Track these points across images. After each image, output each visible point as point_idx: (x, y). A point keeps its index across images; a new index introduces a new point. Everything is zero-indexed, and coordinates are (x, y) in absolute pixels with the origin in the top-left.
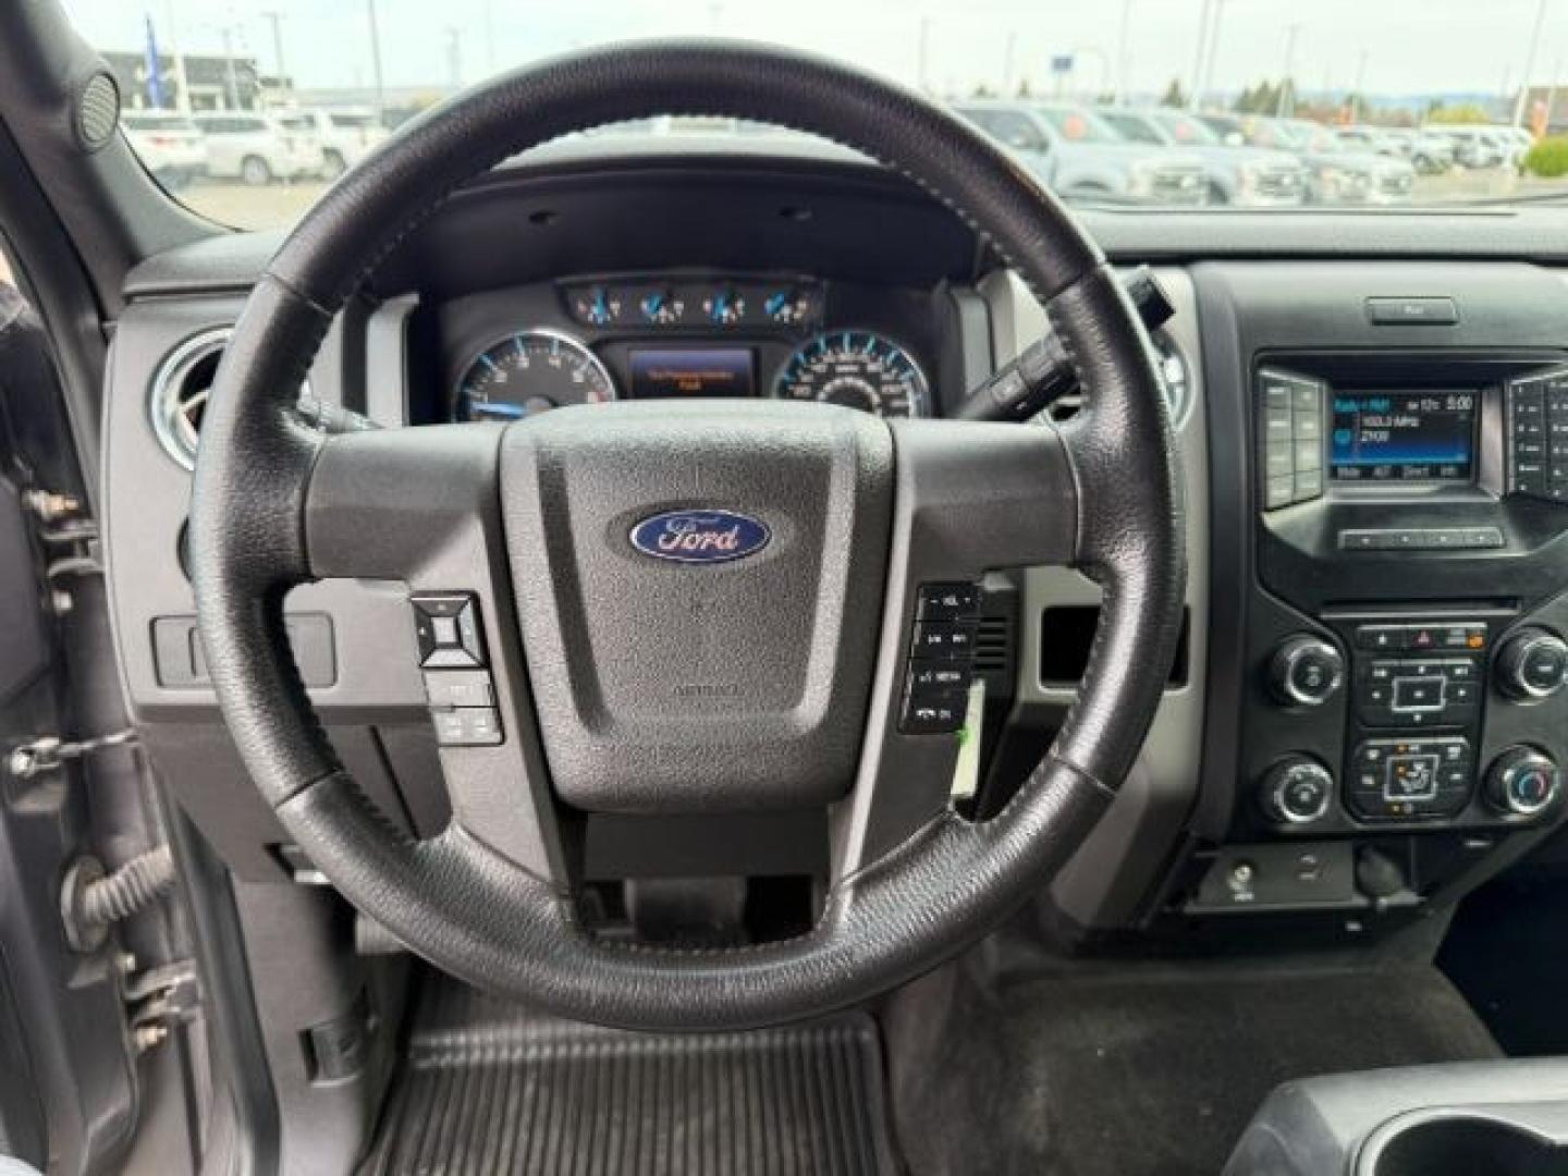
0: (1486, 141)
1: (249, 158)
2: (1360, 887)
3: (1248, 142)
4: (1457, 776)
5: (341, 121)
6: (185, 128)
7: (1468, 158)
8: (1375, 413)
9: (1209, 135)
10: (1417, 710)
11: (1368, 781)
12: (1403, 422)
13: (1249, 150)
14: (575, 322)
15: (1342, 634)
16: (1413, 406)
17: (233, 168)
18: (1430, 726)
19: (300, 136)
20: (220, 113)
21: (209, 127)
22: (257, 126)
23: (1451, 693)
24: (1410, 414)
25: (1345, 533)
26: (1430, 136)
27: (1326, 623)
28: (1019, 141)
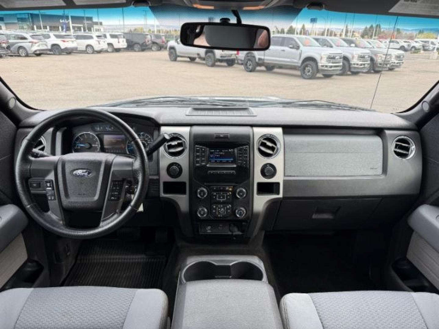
0: (433, 43)
1: (88, 46)
2: (230, 231)
3: (356, 46)
4: (229, 211)
5: (113, 36)
6: (71, 38)
7: (427, 48)
8: (217, 152)
9: (345, 44)
10: (221, 200)
11: (214, 211)
12: (222, 153)
13: (356, 49)
14: (94, 131)
15: (208, 187)
16: (223, 151)
17: (84, 48)
18: (224, 203)
19: (102, 41)
20: (82, 33)
21: (78, 37)
22: (91, 37)
23: (227, 197)
24: (223, 152)
25: (209, 171)
26: (416, 42)
27: (205, 185)
28: (291, 46)
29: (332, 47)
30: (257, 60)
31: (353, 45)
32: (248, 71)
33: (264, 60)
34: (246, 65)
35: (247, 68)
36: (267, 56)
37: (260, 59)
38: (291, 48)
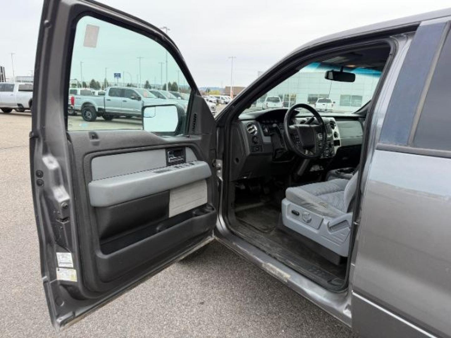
28: (133, 97)
29: (165, 98)
30: (97, 110)
31: (180, 98)
32: (87, 121)
33: (105, 110)
34: (85, 114)
35: (86, 117)
36: (107, 106)
37: (99, 109)
38: (133, 99)
